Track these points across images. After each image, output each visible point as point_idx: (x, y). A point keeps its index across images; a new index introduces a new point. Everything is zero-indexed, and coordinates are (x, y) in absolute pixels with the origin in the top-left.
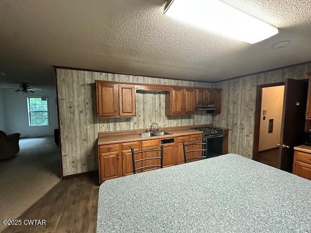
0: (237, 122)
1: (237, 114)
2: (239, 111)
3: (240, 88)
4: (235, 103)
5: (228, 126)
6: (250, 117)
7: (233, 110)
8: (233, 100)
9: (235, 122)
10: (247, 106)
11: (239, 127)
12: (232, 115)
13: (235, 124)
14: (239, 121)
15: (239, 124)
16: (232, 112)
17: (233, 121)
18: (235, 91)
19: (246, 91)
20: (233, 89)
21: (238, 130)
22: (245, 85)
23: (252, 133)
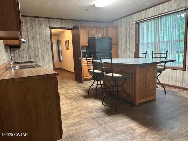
0: (39, 54)
1: (38, 48)
2: (39, 45)
3: (37, 26)
4: (34, 38)
5: (31, 59)
6: (48, 49)
7: (34, 45)
8: (33, 36)
9: (37, 54)
10: (45, 41)
11: (41, 58)
12: (33, 49)
13: (38, 56)
14: (40, 53)
15: (40, 55)
16: (32, 46)
17: (35, 54)
18: (32, 28)
19: (42, 29)
20: (31, 26)
21: (41, 61)
22: (40, 24)
23: (51, 60)
